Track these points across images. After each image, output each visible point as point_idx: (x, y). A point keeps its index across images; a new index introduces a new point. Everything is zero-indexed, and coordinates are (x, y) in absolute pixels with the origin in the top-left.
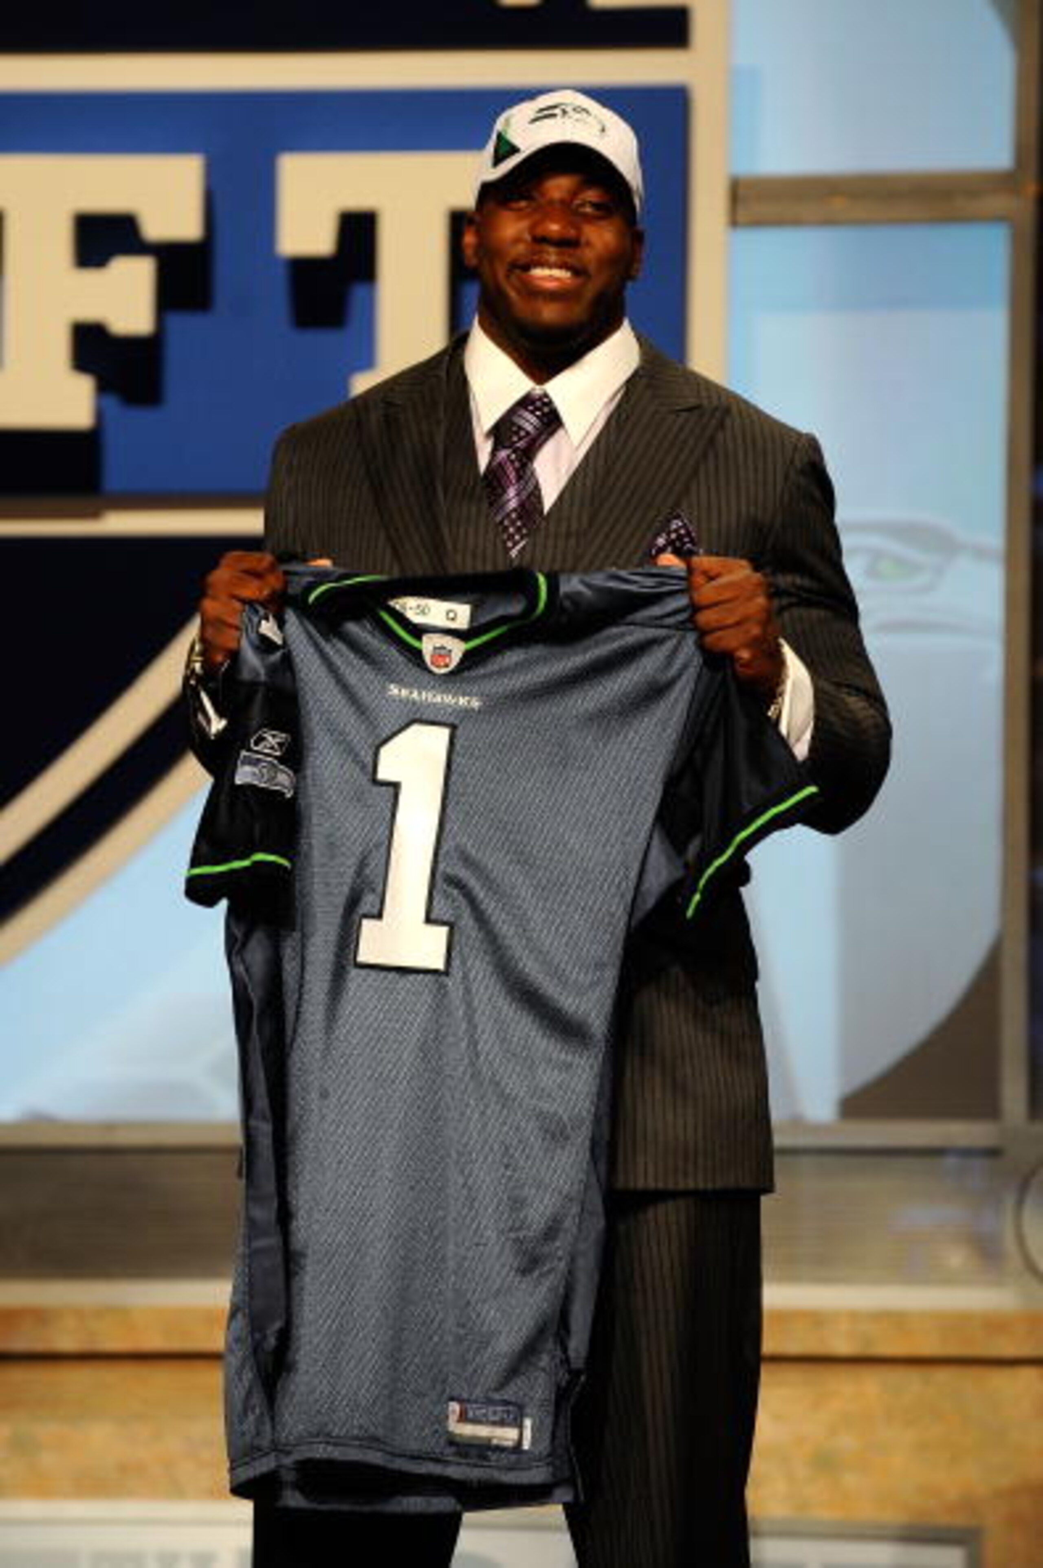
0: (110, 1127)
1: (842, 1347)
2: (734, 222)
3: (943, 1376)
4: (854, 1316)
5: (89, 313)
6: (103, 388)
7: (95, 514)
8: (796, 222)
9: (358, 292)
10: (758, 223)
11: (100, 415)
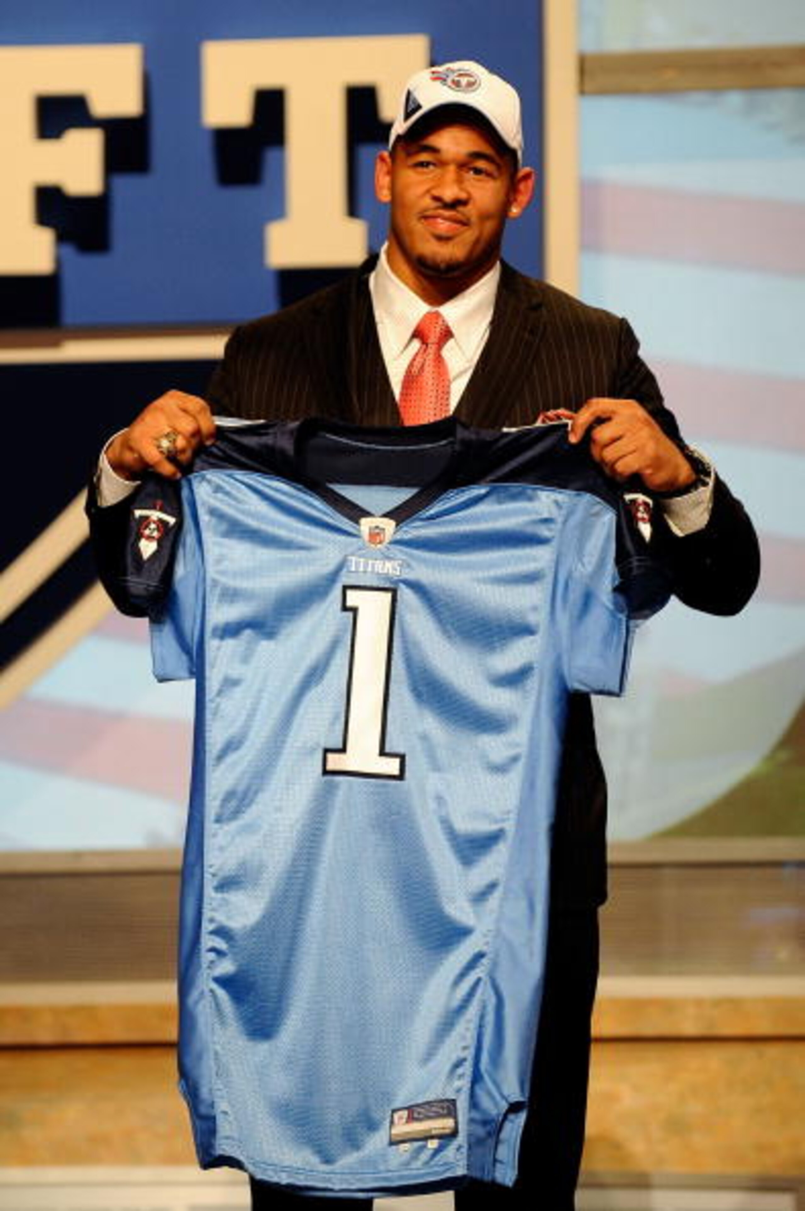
0: (78, 855)
1: (689, 1028)
2: (582, 92)
3: (773, 1051)
4: (699, 1002)
5: (49, 178)
6: (61, 239)
7: (55, 344)
8: (634, 91)
9: (270, 155)
10: (603, 92)
11: (59, 262)
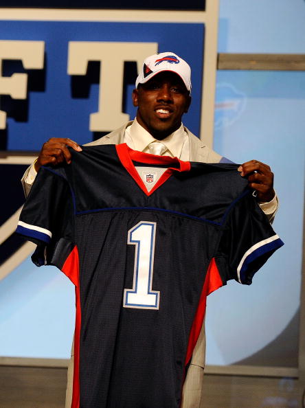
2: (217, 68)
6: (8, 116)
7: (5, 157)
9: (93, 87)
10: (225, 69)
